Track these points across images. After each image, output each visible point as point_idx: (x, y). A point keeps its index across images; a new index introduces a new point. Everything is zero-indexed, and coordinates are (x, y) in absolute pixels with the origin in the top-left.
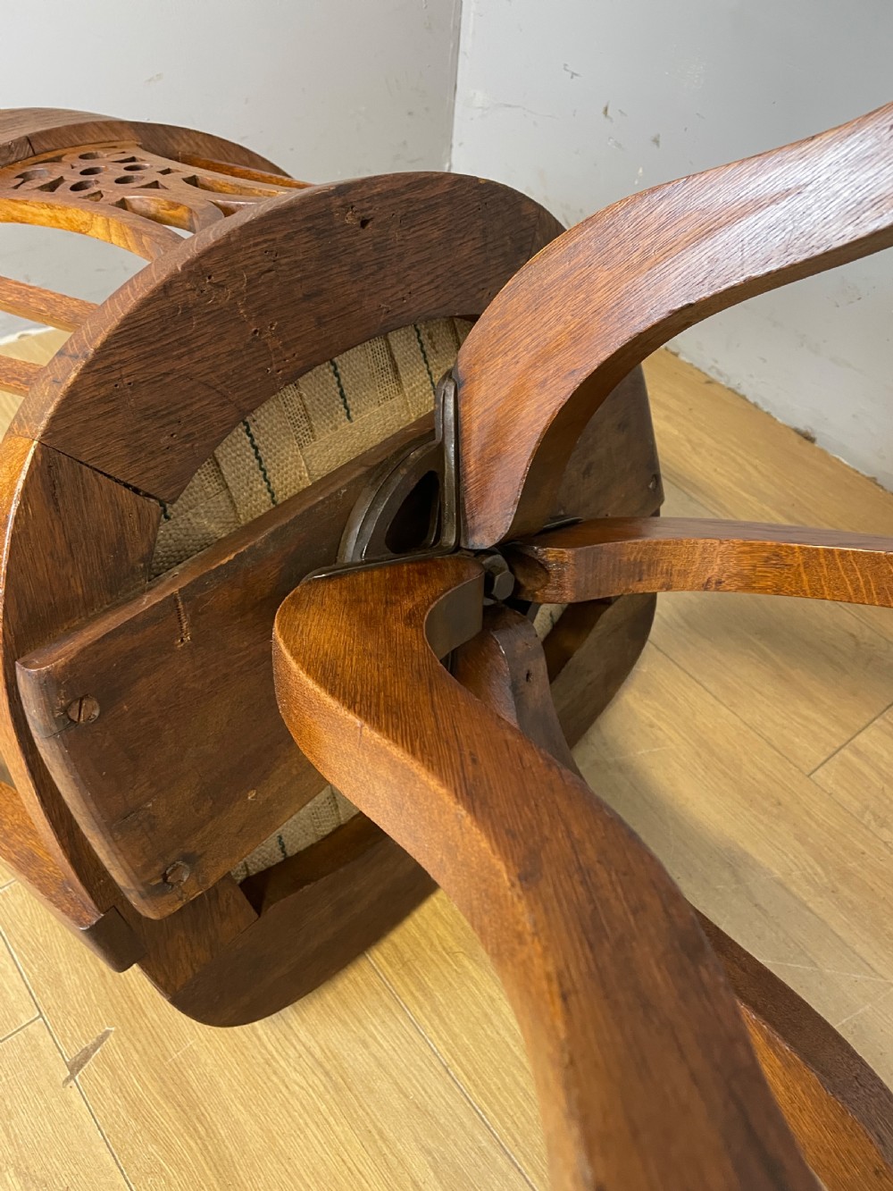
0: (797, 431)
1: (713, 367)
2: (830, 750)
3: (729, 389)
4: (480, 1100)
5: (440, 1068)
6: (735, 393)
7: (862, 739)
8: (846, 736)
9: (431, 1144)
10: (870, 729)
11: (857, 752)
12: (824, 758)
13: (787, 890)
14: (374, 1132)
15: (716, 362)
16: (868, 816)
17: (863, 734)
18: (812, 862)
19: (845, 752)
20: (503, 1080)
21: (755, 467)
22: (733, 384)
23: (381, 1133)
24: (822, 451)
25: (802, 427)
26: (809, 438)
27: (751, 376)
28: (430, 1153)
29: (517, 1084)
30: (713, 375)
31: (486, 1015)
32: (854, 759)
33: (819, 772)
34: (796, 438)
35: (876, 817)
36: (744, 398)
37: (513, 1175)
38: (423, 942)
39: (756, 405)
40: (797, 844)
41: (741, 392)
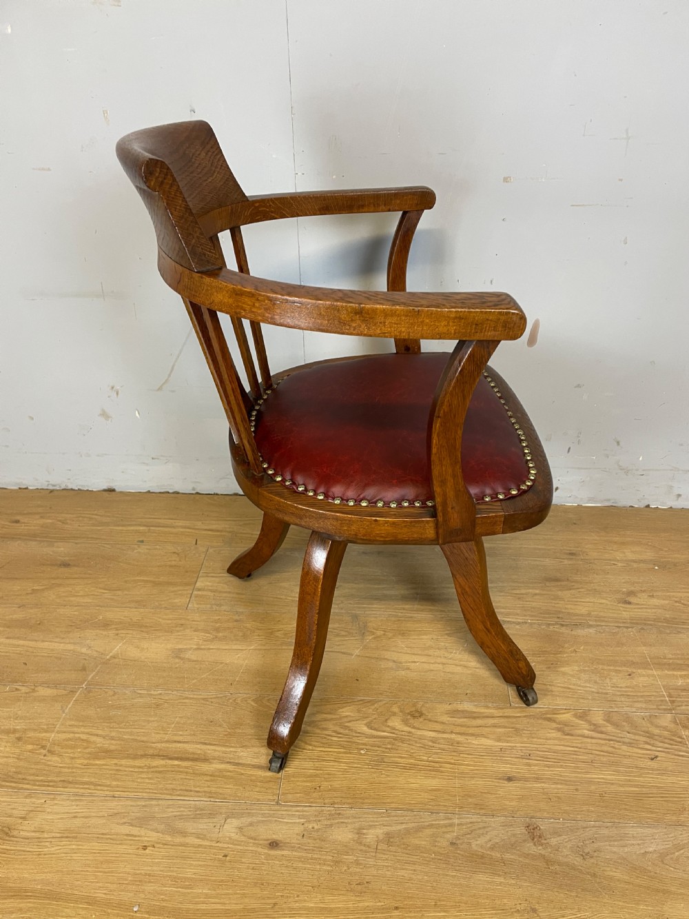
0: (105, 490)
1: (48, 485)
2: (189, 596)
3: (63, 490)
4: (133, 794)
5: (111, 798)
6: (67, 490)
7: (198, 584)
8: (192, 587)
9: (124, 820)
10: (199, 580)
11: (199, 590)
12: (188, 600)
13: (201, 649)
14: (99, 836)
15: (48, 481)
16: (214, 607)
17: (198, 583)
18: (203, 634)
19: (195, 593)
20: (137, 782)
21: (96, 515)
22: (63, 487)
23: (103, 834)
24: (121, 492)
25: (105, 488)
26: (111, 490)
27: (69, 479)
28: (125, 823)
29: (143, 778)
30: (51, 488)
31: (117, 770)
32: (200, 593)
33: (189, 605)
34: (106, 494)
35: (217, 605)
36: (72, 489)
37: (160, 802)
38: (74, 770)
39: (79, 489)
40: (196, 633)
41: (70, 487)
